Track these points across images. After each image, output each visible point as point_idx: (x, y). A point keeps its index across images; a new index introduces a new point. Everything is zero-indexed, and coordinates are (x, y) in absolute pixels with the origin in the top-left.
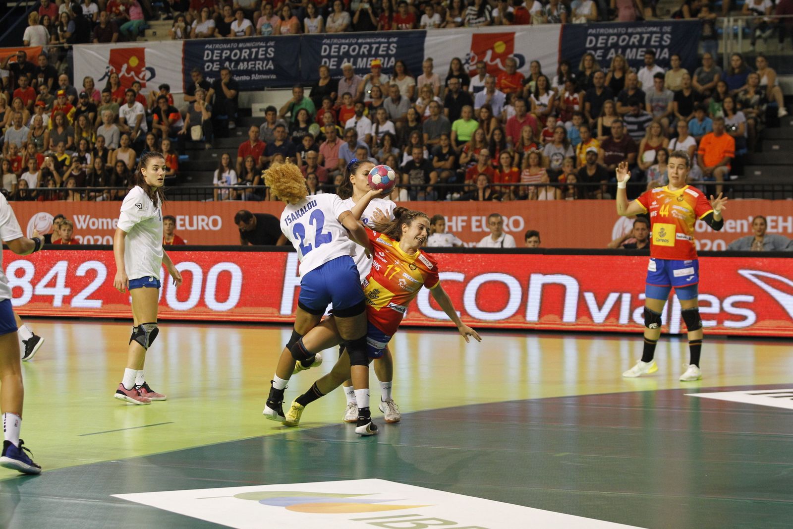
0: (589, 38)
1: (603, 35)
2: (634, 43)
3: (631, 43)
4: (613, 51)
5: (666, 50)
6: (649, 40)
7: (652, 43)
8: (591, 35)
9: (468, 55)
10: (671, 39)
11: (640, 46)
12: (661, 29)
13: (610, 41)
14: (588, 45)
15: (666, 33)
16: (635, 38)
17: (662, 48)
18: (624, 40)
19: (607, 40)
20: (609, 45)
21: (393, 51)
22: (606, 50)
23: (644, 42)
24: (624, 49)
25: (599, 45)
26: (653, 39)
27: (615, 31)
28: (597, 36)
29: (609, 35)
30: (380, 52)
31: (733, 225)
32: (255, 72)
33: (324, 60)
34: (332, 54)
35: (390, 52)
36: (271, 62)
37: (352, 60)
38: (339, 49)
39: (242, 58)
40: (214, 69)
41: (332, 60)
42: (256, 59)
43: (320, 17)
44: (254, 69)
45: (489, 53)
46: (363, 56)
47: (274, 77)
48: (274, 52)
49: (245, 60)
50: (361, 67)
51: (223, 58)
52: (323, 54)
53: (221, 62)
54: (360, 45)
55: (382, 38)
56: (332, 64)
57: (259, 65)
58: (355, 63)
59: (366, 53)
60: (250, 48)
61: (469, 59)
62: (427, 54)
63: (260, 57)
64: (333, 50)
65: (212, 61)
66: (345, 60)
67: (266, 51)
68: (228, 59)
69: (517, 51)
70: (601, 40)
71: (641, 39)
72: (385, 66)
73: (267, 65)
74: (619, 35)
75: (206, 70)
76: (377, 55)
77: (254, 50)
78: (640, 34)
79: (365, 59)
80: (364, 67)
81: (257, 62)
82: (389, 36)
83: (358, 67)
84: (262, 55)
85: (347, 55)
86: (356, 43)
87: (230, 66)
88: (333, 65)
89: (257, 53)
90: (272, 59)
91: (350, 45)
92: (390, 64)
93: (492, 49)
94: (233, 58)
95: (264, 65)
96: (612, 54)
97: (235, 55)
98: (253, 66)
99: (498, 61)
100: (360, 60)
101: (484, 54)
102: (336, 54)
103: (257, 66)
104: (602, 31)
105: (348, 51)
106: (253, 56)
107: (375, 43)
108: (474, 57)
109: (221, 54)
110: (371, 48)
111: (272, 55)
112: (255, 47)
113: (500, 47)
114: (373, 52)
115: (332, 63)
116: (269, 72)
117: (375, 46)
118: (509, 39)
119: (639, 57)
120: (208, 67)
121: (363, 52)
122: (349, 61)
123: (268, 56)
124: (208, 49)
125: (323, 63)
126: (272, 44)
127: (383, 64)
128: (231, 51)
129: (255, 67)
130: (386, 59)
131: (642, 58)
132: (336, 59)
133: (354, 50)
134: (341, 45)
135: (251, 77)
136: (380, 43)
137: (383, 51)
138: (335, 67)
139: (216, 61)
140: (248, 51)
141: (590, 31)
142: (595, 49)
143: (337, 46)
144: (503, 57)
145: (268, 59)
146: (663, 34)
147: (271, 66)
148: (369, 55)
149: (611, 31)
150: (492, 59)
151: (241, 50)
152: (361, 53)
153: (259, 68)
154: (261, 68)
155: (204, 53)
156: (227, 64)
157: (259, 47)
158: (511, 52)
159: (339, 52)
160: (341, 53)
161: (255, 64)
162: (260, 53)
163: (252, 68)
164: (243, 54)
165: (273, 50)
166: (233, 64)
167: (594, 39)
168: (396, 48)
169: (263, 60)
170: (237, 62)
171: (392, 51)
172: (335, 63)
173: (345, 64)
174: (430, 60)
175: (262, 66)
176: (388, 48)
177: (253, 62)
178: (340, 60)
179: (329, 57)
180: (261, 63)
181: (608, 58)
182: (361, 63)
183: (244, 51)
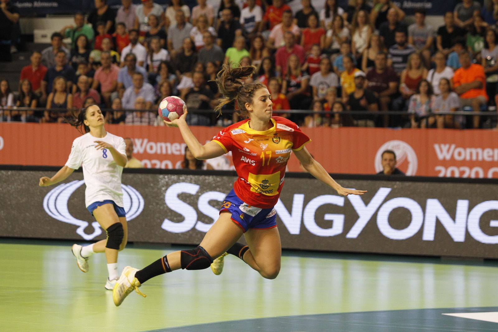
31: (491, 153)
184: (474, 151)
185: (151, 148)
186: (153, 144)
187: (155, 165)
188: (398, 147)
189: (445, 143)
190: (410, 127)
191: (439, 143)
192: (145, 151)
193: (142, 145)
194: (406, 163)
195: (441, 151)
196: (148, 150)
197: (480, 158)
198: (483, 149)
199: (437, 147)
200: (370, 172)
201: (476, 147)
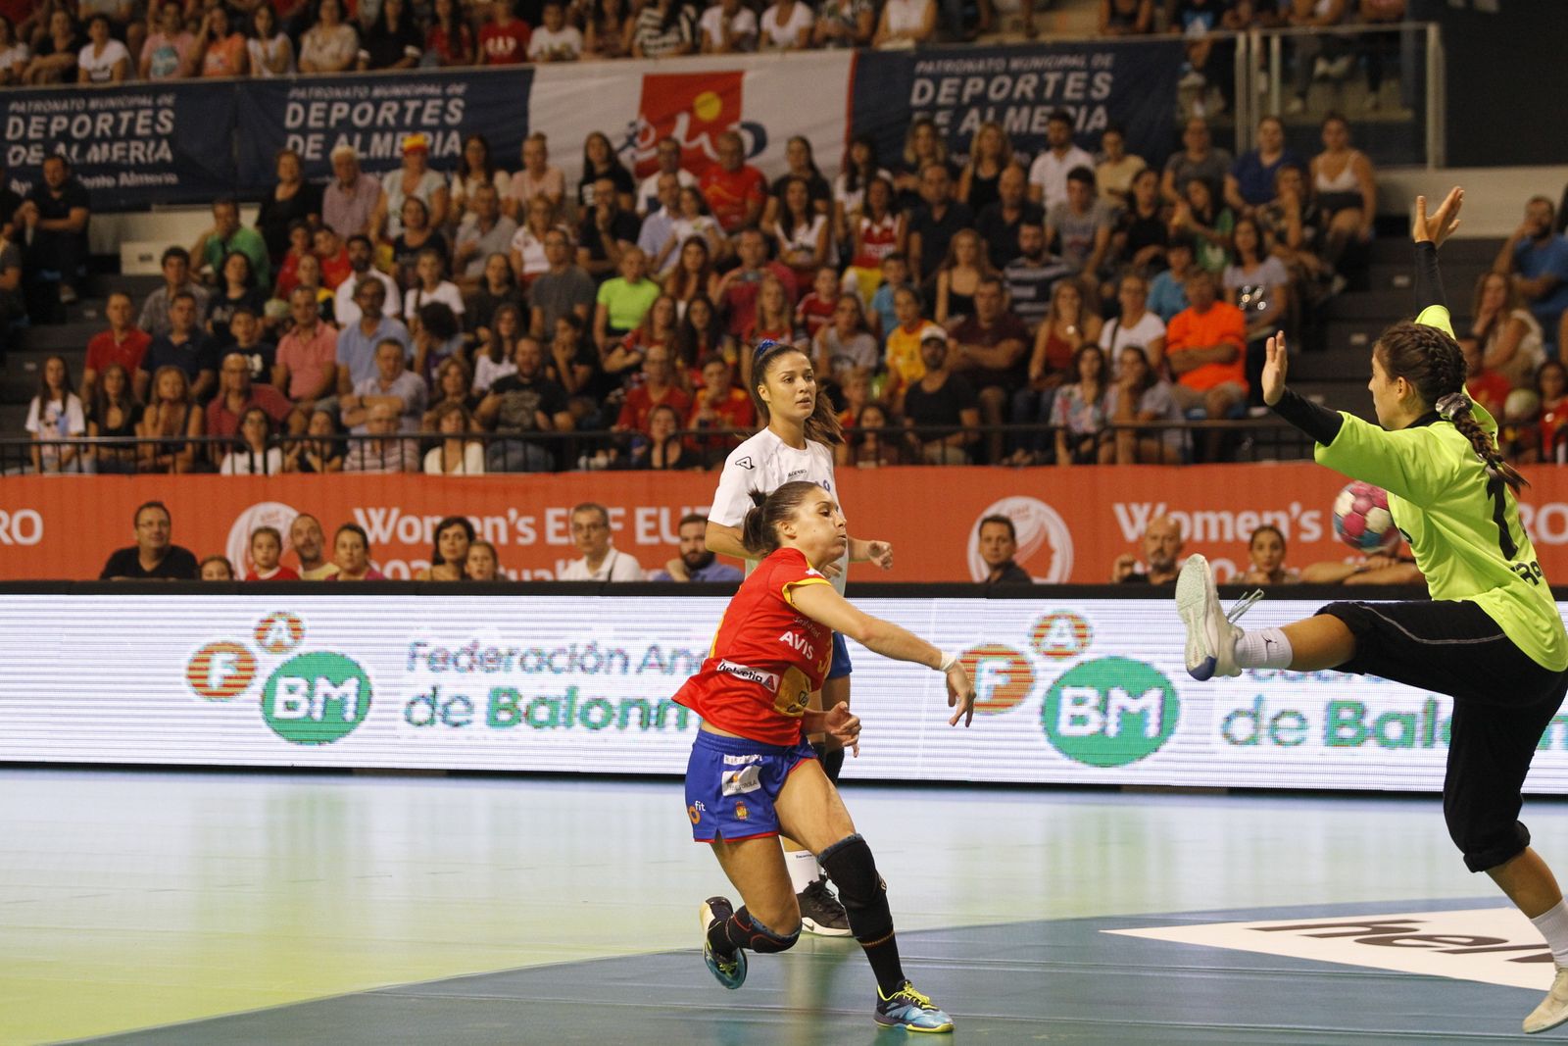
0: (918, 85)
1: (951, 75)
2: (1023, 94)
3: (1017, 95)
4: (974, 113)
5: (1100, 111)
6: (1060, 86)
7: (1068, 94)
8: (922, 75)
9: (632, 125)
10: (1113, 85)
11: (1039, 100)
12: (1088, 61)
13: (968, 91)
14: (915, 100)
15: (1101, 69)
16: (1027, 82)
17: (1091, 105)
18: (1000, 88)
19: (961, 88)
20: (966, 99)
21: (456, 116)
22: (959, 111)
23: (1049, 92)
24: (1001, 109)
25: (941, 100)
26: (1071, 83)
27: (981, 66)
28: (937, 79)
29: (965, 77)
30: (425, 120)
32: (127, 169)
33: (292, 139)
34: (312, 123)
35: (449, 119)
36: (165, 144)
37: (358, 139)
38: (328, 112)
39: (98, 133)
40: (30, 161)
41: (311, 138)
42: (131, 135)
43: (281, 39)
44: (124, 161)
45: (683, 123)
46: (385, 129)
47: (172, 179)
48: (173, 121)
49: (103, 139)
50: (380, 153)
51: (53, 134)
52: (289, 123)
53: (48, 145)
54: (377, 104)
55: (429, 85)
56: (310, 148)
57: (138, 152)
58: (365, 146)
59: (392, 121)
60: (115, 112)
61: (636, 134)
62: (536, 122)
63: (139, 131)
64: (313, 114)
65: (25, 142)
66: (343, 138)
67: (155, 119)
68: (65, 136)
69: (748, 114)
70: (946, 87)
71: (1042, 85)
72: (437, 152)
73: (156, 150)
74: (989, 77)
75: (11, 162)
76: (416, 127)
77: (125, 116)
78: (1040, 72)
79: (388, 137)
80: (388, 154)
81: (133, 144)
82: (444, 80)
83: (372, 154)
84: (144, 127)
85: (346, 126)
86: (369, 99)
87: (68, 150)
88: (314, 151)
89: (132, 122)
90: (168, 137)
91: (353, 103)
92: (448, 147)
93: (691, 110)
94: (75, 133)
95: (149, 153)
96: (972, 121)
97: (81, 127)
98: (123, 153)
99: (704, 140)
100: (376, 138)
101: (670, 121)
102: (320, 124)
103: (133, 153)
104: (949, 66)
105: (349, 119)
106: (123, 130)
107: (413, 98)
108: (645, 134)
109: (47, 125)
110: (403, 111)
111: (169, 126)
112: (127, 109)
113: (709, 107)
114: (408, 119)
115: (311, 145)
116: (160, 167)
117: (412, 105)
118: (729, 87)
119: (1035, 128)
120: (16, 156)
121: (385, 120)
122: (351, 143)
123: (159, 129)
124: (15, 113)
125: (290, 146)
126: (169, 100)
127: (432, 148)
128: (71, 119)
129: (127, 157)
130: (440, 136)
131: (1044, 130)
132: (320, 137)
133: (363, 115)
134: (331, 102)
135: (117, 178)
136: (424, 98)
137: (431, 116)
138: (317, 156)
139: (36, 141)
140: (110, 118)
141: (921, 67)
142: (933, 107)
143: (323, 105)
144: (715, 128)
145: (158, 138)
146: (1092, 72)
147: (165, 153)
148: (400, 127)
149: (970, 66)
150: (691, 135)
151: (93, 115)
152: (380, 121)
153: (136, 158)
154: (142, 158)
155: (5, 124)
156: (61, 149)
157: (136, 109)
158: (735, 117)
159: (327, 119)
160: (332, 123)
161: (128, 150)
162: (141, 121)
163: (120, 158)
164: (99, 125)
165: (171, 114)
166: (75, 150)
167: (930, 86)
168: (464, 111)
169: (145, 139)
170: (85, 145)
171: (453, 116)
172: (319, 146)
173: (341, 149)
174: (541, 137)
175: (145, 155)
176: (444, 110)
177: (123, 145)
178: (330, 138)
179: (304, 131)
180: (141, 146)
181: (963, 129)
182: (380, 146)
183: (101, 117)
184: (1212, 518)
185: (410, 530)
186: (414, 521)
187: (420, 569)
188: (1023, 512)
189: (1141, 502)
190: (1052, 461)
191: (1127, 503)
192: (395, 535)
193: (385, 523)
194: (1045, 552)
195: (1132, 520)
196: (402, 536)
197: (1229, 536)
198: (1236, 513)
199: (1120, 510)
200: (955, 578)
201: (1217, 509)
